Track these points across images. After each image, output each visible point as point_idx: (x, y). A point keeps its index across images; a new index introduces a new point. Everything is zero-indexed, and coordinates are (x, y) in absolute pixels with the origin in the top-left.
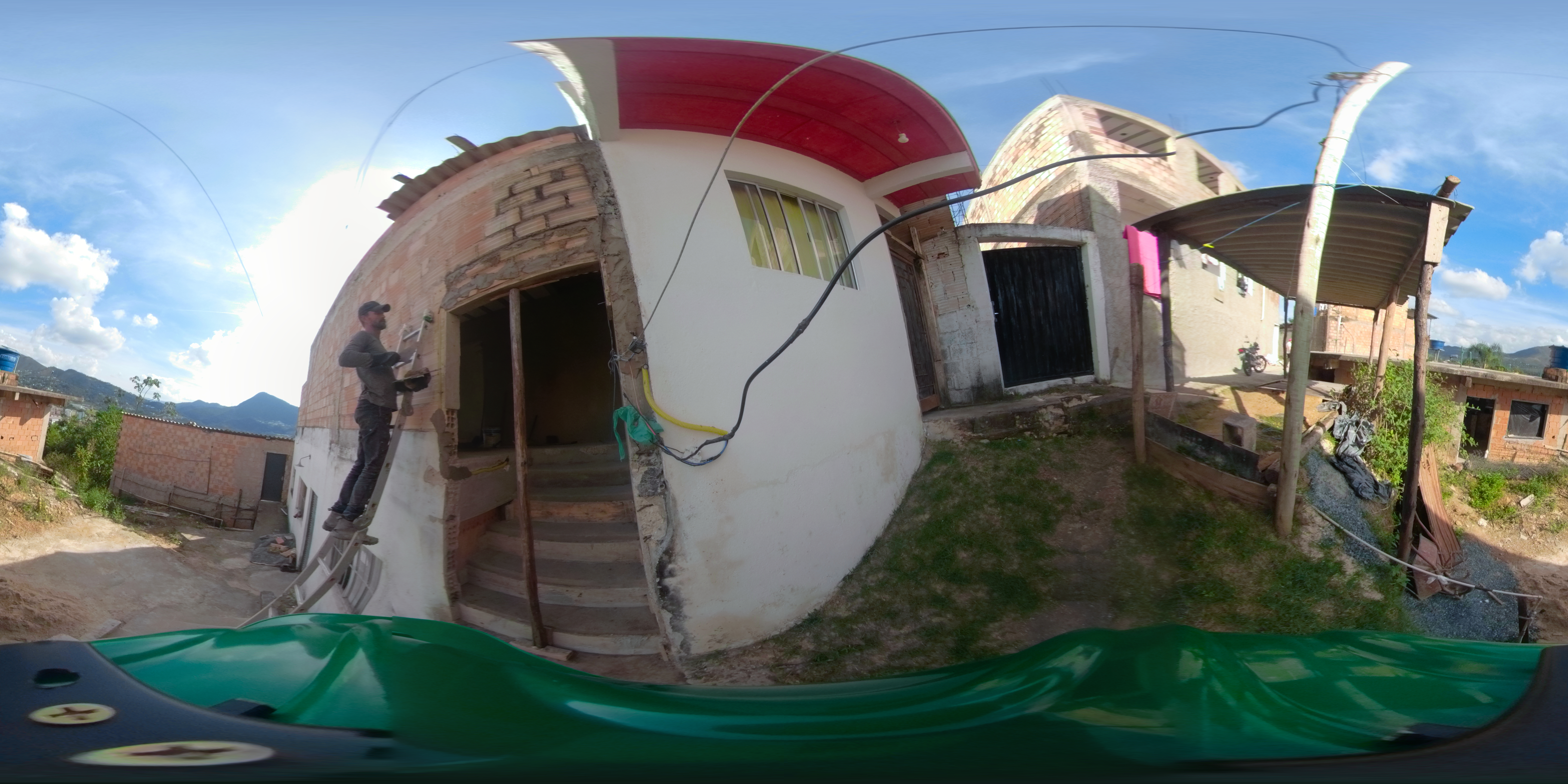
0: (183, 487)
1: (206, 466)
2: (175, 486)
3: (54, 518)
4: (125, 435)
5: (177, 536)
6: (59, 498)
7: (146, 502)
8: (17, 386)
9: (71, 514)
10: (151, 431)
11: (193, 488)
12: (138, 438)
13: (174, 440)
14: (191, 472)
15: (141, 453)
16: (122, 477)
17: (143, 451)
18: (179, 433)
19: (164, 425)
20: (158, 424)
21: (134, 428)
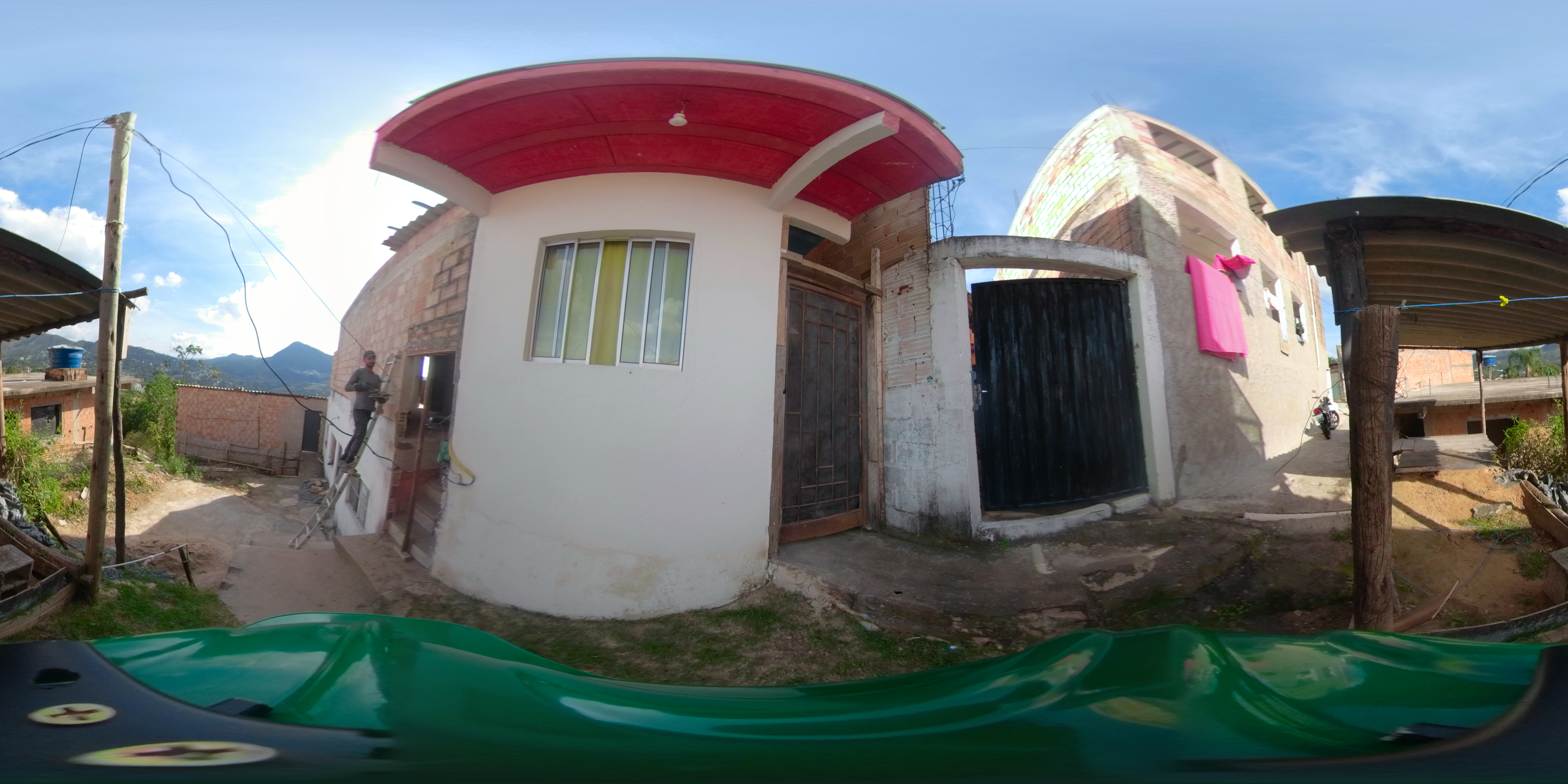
0: (238, 445)
1: (256, 424)
2: (231, 445)
3: (153, 488)
4: (182, 404)
5: (244, 486)
6: (149, 471)
7: (209, 461)
8: (86, 379)
9: (163, 481)
10: (205, 398)
11: (247, 444)
12: (194, 406)
13: (226, 405)
14: (243, 430)
15: (198, 419)
16: (185, 442)
17: (200, 417)
18: (230, 398)
19: (217, 392)
20: (211, 392)
21: (190, 397)
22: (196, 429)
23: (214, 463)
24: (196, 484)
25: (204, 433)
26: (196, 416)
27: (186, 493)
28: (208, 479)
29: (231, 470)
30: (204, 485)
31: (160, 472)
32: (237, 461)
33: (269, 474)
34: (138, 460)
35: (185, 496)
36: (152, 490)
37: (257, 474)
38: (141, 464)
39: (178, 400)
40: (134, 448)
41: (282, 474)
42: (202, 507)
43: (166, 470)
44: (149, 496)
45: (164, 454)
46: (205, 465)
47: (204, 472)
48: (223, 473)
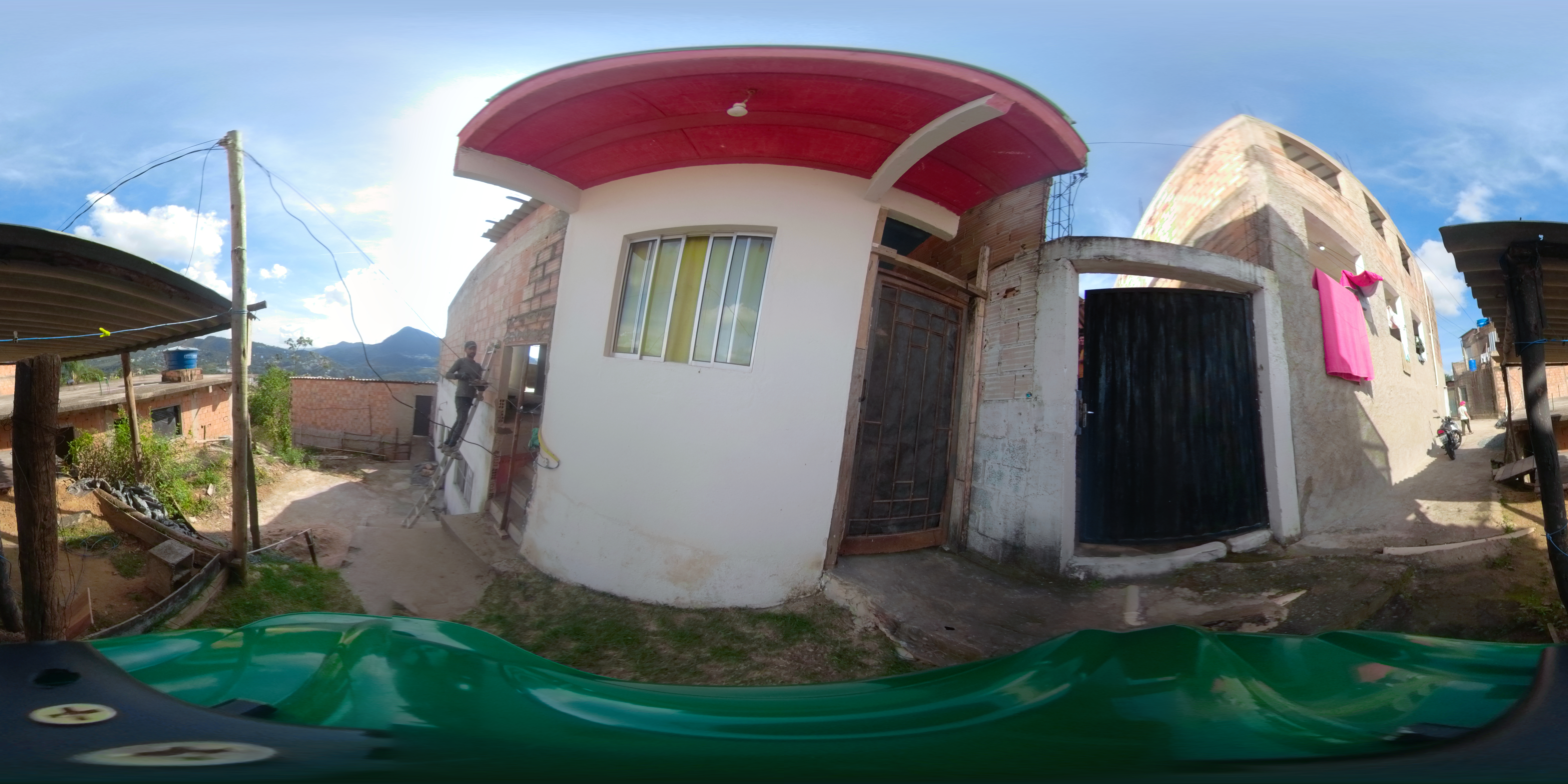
0: (351, 433)
2: (345, 433)
3: (274, 479)
4: (296, 397)
5: (358, 472)
6: (269, 463)
7: (325, 450)
8: (202, 378)
9: (282, 473)
10: (318, 389)
11: (359, 432)
12: (307, 397)
13: (338, 394)
14: (355, 419)
15: (312, 409)
16: (300, 433)
17: (314, 408)
18: (341, 387)
19: (328, 382)
20: (323, 383)
21: (303, 389)
22: (311, 420)
23: (329, 451)
24: (314, 473)
25: (319, 423)
26: (309, 407)
27: (305, 482)
28: (325, 467)
29: (345, 457)
30: (322, 473)
31: (280, 464)
32: (351, 449)
33: (382, 460)
35: (304, 485)
36: (274, 482)
37: (371, 461)
38: (261, 457)
39: (292, 392)
41: (395, 459)
42: (321, 494)
43: (285, 461)
44: (271, 488)
45: (282, 446)
46: (321, 454)
47: (321, 461)
48: (339, 461)
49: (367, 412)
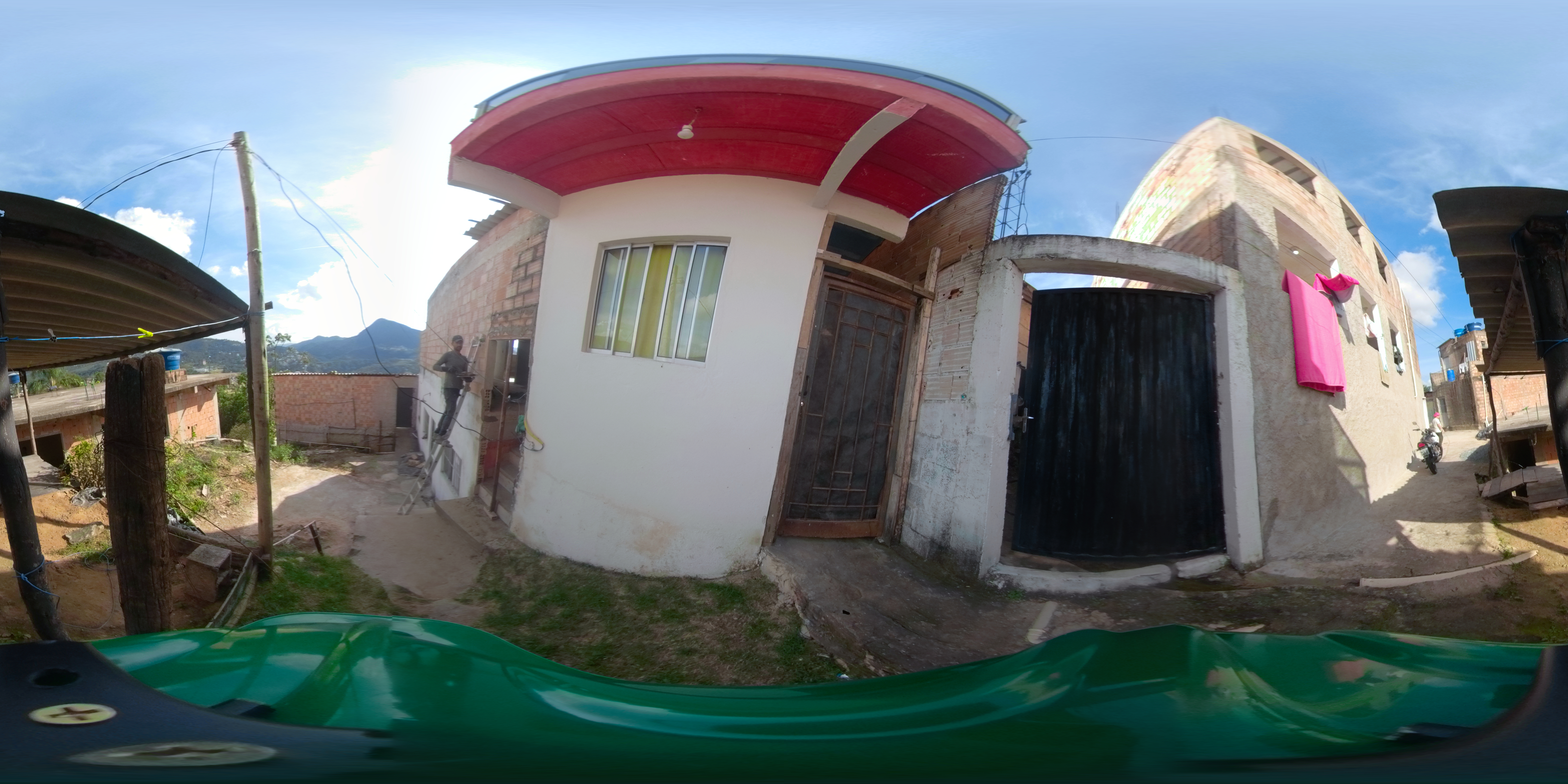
0: (336, 427)
2: (330, 427)
4: (279, 393)
5: (347, 465)
7: (310, 445)
8: (187, 379)
10: (300, 385)
11: (344, 425)
12: (290, 393)
13: (321, 389)
14: (339, 413)
15: (296, 405)
16: (285, 429)
17: (298, 404)
18: (324, 382)
19: (311, 378)
20: (306, 378)
21: (286, 385)
22: (295, 415)
23: (315, 446)
24: (303, 468)
25: (303, 419)
26: (293, 403)
27: (297, 478)
28: (313, 462)
29: (332, 451)
30: (311, 468)
32: (336, 443)
33: (368, 452)
34: (246, 452)
35: (296, 481)
37: (356, 453)
38: (250, 455)
40: (240, 441)
41: (379, 451)
42: (314, 488)
43: (274, 458)
46: (307, 449)
47: (309, 456)
48: (326, 455)
49: (351, 405)
